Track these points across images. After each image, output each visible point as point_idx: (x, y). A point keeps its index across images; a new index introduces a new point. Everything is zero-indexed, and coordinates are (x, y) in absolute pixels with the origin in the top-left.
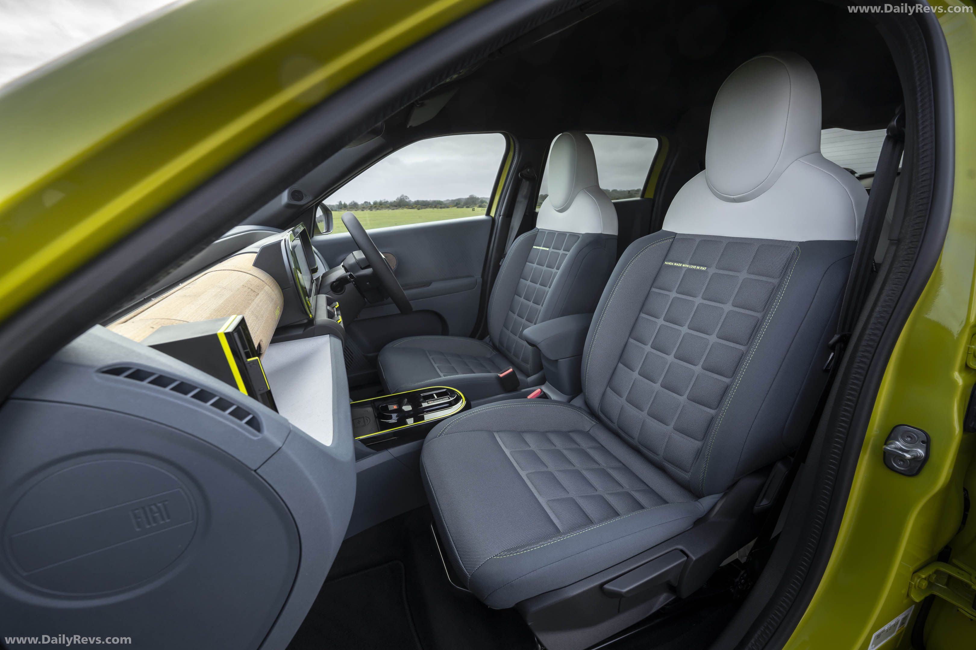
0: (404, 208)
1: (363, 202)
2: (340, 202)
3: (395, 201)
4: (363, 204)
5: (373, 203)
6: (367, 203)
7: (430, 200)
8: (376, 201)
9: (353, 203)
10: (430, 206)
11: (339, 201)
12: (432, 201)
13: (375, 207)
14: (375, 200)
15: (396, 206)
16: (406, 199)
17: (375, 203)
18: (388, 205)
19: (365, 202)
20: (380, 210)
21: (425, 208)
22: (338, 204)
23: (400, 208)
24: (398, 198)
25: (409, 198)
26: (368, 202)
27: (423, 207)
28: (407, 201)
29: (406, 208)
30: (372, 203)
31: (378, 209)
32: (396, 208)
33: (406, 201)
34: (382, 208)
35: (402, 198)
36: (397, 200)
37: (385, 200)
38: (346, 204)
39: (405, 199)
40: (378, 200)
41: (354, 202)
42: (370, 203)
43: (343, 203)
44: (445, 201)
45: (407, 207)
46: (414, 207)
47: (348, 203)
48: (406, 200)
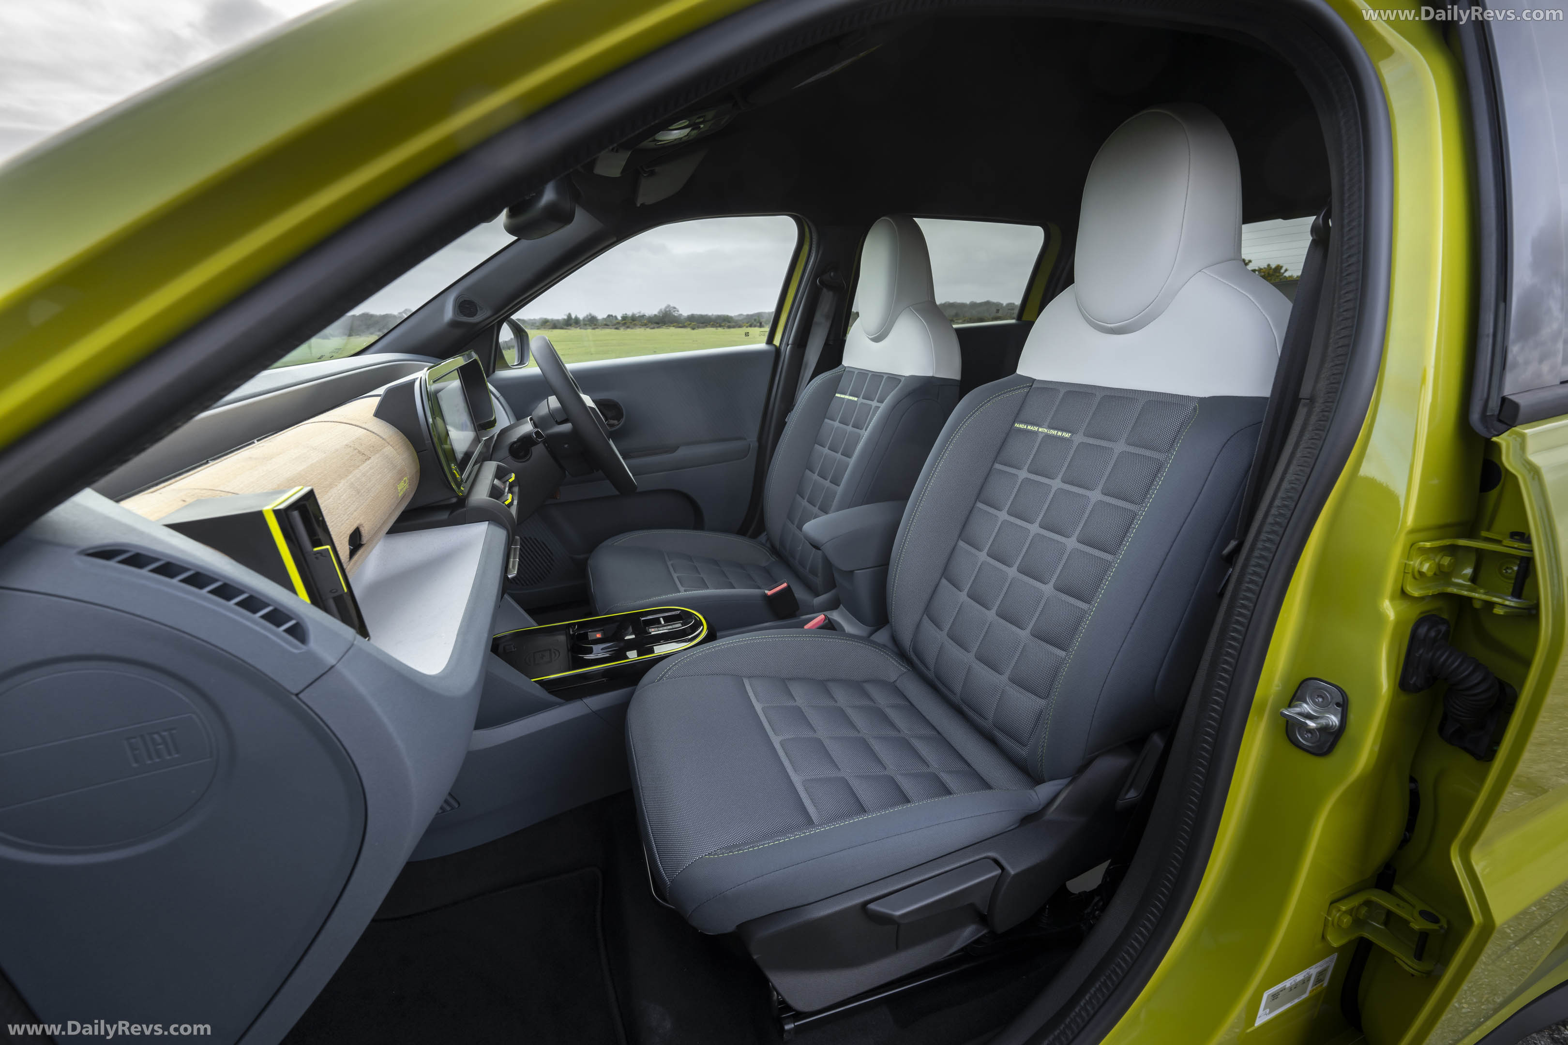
0: (670, 326)
1: (605, 316)
2: (569, 316)
3: (655, 315)
5: (622, 317)
6: (611, 317)
7: (713, 315)
8: (626, 314)
9: (589, 317)
10: (712, 323)
11: (567, 313)
12: (715, 315)
13: (625, 323)
14: (624, 313)
15: (657, 323)
16: (674, 311)
17: (625, 318)
18: (645, 321)
19: (609, 316)
20: (632, 328)
21: (703, 327)
22: (566, 317)
23: (664, 327)
24: (661, 310)
25: (678, 311)
26: (614, 315)
27: (701, 325)
28: (676, 315)
29: (674, 326)
31: (628, 327)
32: (658, 325)
33: (675, 316)
34: (635, 325)
35: (668, 310)
36: (659, 313)
37: (640, 313)
38: (579, 318)
39: (672, 311)
40: (629, 313)
41: (590, 315)
42: (616, 317)
43: (573, 317)
44: (735, 316)
45: (675, 324)
46: (686, 324)
47: (581, 316)
48: (674, 313)
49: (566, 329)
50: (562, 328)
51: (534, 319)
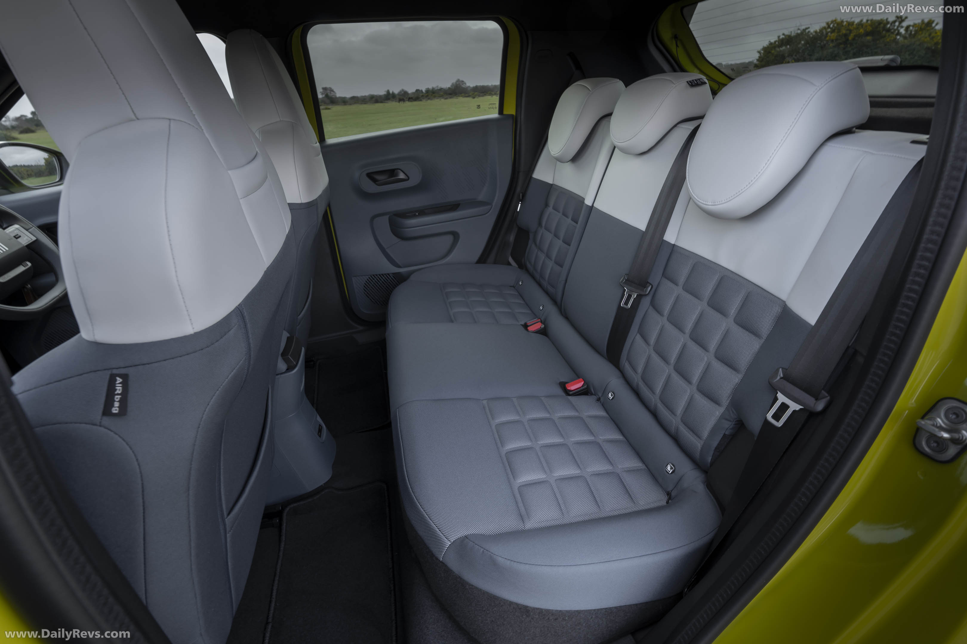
0: (459, 96)
1: (414, 91)
2: (388, 91)
3: (449, 88)
4: (413, 93)
5: (426, 91)
7: (492, 85)
8: (428, 88)
9: (403, 93)
10: (489, 92)
11: (386, 90)
13: (427, 96)
14: (427, 87)
15: (450, 94)
16: (463, 84)
17: (428, 91)
18: (442, 93)
19: (417, 90)
20: (431, 100)
21: (483, 96)
22: (385, 93)
23: (455, 97)
24: (453, 84)
25: (465, 84)
26: (420, 89)
27: (481, 94)
28: (464, 87)
29: (462, 96)
30: (424, 91)
31: (429, 99)
32: (451, 96)
33: (462, 87)
34: (435, 97)
35: (458, 83)
36: (451, 86)
37: (437, 87)
38: (395, 93)
39: (461, 84)
40: (430, 87)
41: (403, 90)
42: (422, 91)
43: (391, 92)
45: (463, 94)
46: (470, 94)
47: (396, 92)
48: (462, 86)
49: (385, 103)
50: (381, 102)
51: (365, 96)
